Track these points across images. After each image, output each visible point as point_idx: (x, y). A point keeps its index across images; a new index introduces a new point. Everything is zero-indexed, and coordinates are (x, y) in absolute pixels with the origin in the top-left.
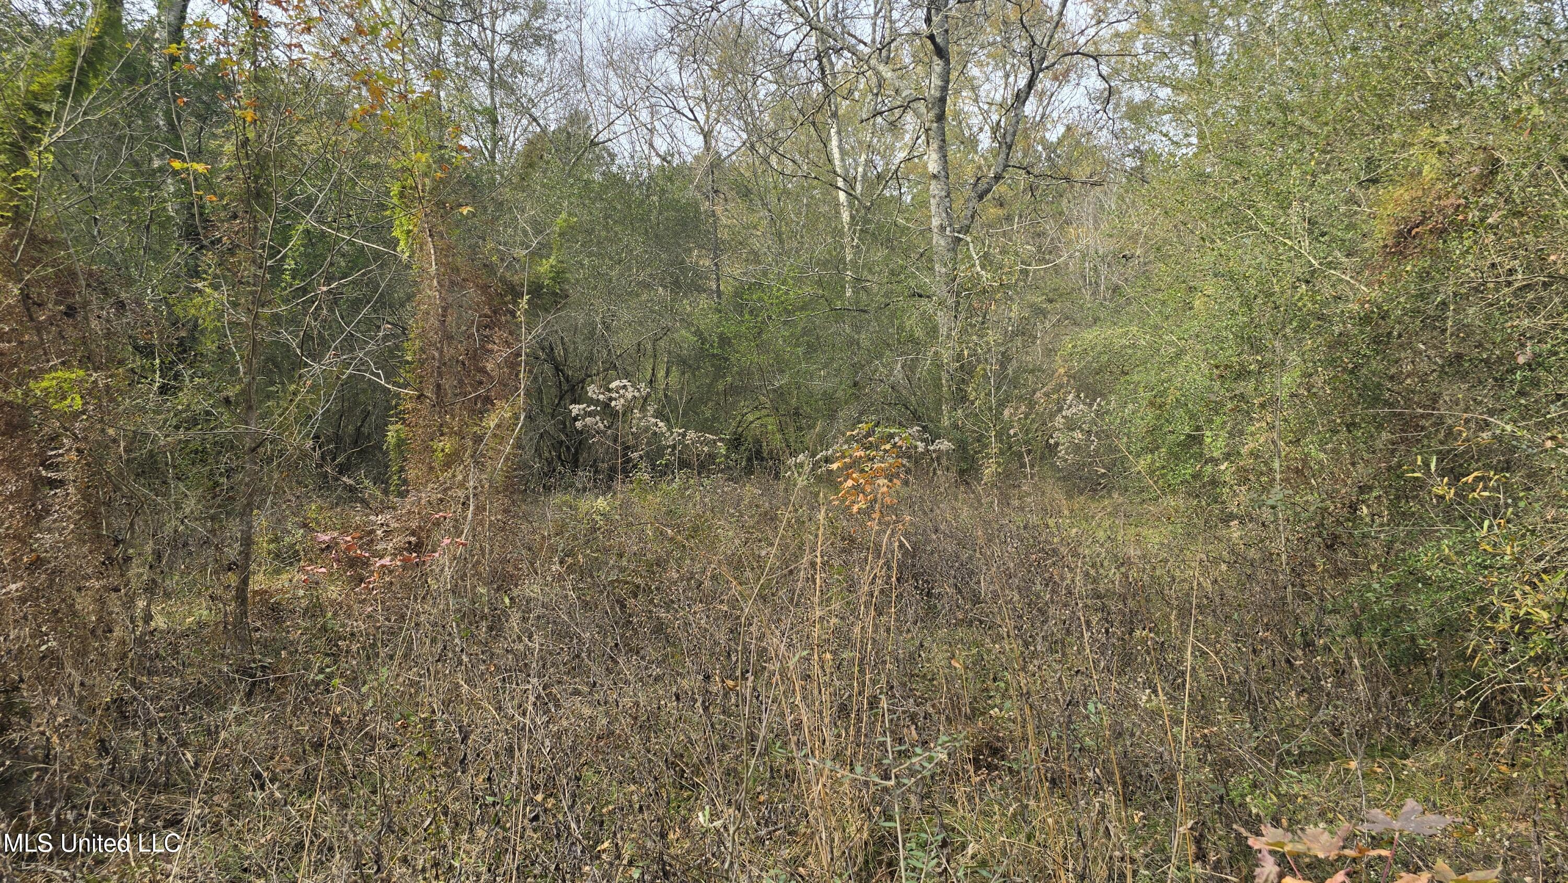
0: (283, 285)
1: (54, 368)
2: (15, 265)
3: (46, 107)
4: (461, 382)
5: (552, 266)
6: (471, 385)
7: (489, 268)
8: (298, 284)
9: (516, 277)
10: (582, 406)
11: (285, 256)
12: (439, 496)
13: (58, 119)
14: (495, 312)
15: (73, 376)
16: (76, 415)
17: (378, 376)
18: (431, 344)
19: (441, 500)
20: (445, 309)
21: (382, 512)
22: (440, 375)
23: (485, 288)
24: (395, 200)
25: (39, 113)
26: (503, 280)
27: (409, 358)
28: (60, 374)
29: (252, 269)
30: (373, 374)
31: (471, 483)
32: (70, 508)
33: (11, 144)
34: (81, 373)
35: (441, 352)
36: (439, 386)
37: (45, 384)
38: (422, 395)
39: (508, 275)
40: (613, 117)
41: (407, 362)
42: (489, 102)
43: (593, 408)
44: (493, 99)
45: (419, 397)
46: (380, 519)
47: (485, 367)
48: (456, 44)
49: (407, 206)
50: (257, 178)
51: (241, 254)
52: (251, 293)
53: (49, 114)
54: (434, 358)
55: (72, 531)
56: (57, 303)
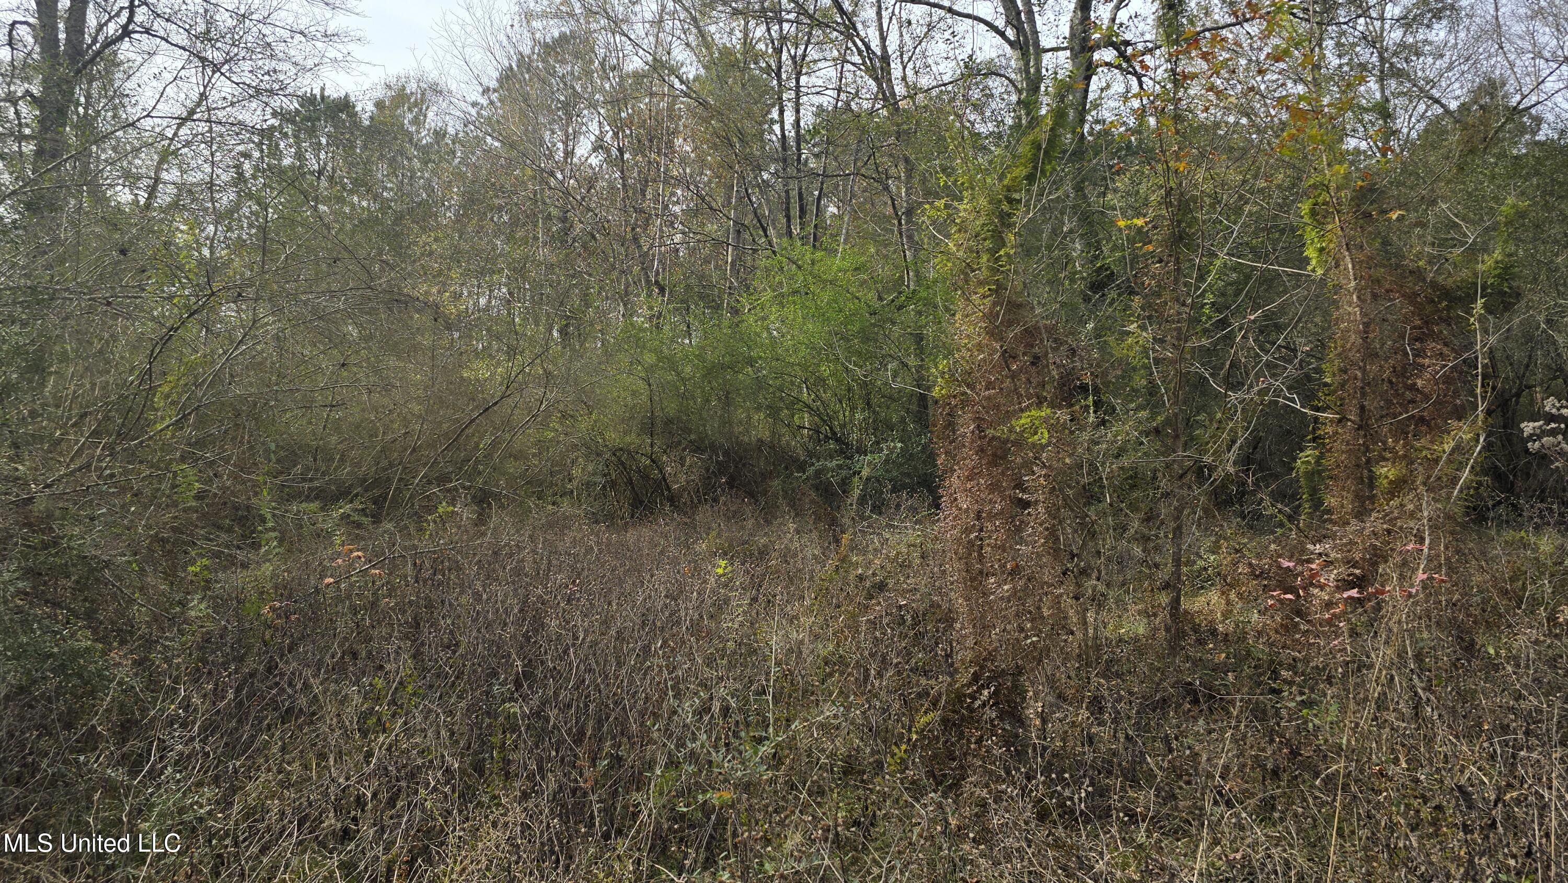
0: (1204, 319)
1: (1028, 408)
2: (997, 327)
3: (1016, 196)
4: (1389, 402)
5: (1497, 262)
6: (1401, 405)
7: (1418, 274)
8: (1218, 316)
9: (1450, 280)
10: (1537, 424)
11: (1205, 291)
12: (1385, 526)
13: (1027, 205)
14: (1427, 323)
15: (1043, 414)
16: (1043, 447)
17: (1293, 401)
18: (1353, 364)
19: (1389, 532)
20: (1366, 325)
21: (1320, 541)
22: (1364, 395)
23: (1411, 298)
24: (1306, 219)
25: (1010, 201)
26: (1434, 285)
27: (1328, 380)
28: (1033, 413)
29: (1176, 307)
30: (1285, 398)
31: (1426, 514)
32: (1041, 525)
33: (993, 231)
34: (1049, 411)
35: (1364, 371)
36: (1362, 408)
37: (1023, 421)
38: (1344, 417)
39: (1440, 279)
40: (1544, 73)
41: (1326, 384)
42: (1378, 95)
43: (1553, 425)
44: (1383, 92)
45: (1340, 421)
46: (1318, 548)
47: (1415, 384)
48: (1338, 45)
49: (1320, 223)
50: (1179, 222)
51: (1167, 296)
52: (1175, 329)
53: (1019, 201)
54: (1356, 378)
55: (1043, 545)
56: (1024, 354)
